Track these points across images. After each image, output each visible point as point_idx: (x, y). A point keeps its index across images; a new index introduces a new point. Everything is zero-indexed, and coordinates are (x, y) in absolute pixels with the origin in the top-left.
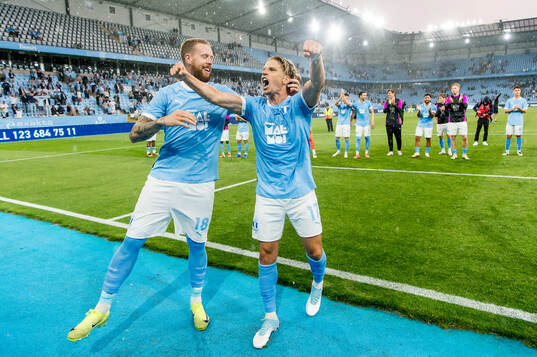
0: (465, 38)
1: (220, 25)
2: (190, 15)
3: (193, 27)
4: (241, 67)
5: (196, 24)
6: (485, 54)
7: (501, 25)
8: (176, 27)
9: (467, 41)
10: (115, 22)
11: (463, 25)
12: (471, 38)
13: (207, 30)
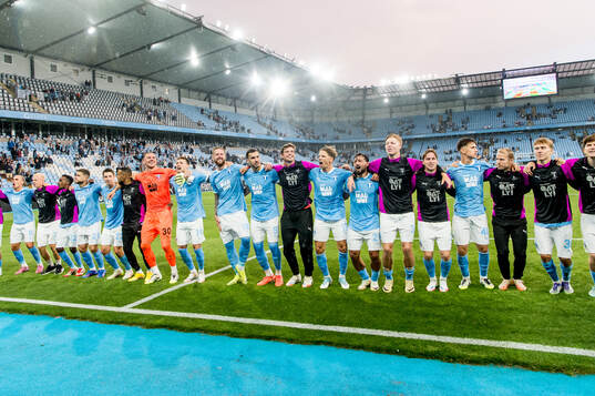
0: (421, 93)
1: (142, 78)
2: (106, 66)
3: (110, 80)
4: (170, 127)
5: (114, 76)
6: (443, 111)
7: (457, 80)
8: (90, 79)
9: (424, 96)
10: (11, 73)
11: (418, 79)
12: (428, 93)
13: (127, 83)
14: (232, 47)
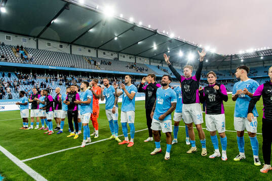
0: (260, 56)
1: (136, 56)
2: (123, 51)
3: (124, 57)
8: (117, 57)
9: (262, 58)
10: (90, 56)
11: (259, 50)
12: (264, 56)
13: (130, 58)
14: (170, 41)
